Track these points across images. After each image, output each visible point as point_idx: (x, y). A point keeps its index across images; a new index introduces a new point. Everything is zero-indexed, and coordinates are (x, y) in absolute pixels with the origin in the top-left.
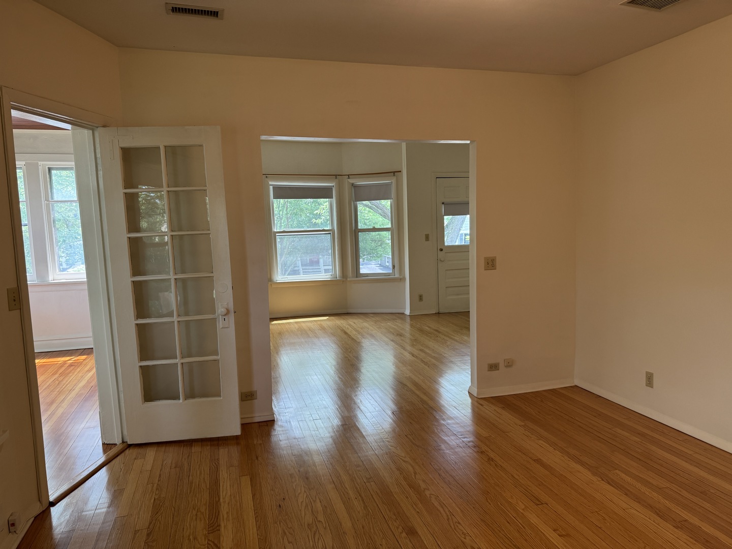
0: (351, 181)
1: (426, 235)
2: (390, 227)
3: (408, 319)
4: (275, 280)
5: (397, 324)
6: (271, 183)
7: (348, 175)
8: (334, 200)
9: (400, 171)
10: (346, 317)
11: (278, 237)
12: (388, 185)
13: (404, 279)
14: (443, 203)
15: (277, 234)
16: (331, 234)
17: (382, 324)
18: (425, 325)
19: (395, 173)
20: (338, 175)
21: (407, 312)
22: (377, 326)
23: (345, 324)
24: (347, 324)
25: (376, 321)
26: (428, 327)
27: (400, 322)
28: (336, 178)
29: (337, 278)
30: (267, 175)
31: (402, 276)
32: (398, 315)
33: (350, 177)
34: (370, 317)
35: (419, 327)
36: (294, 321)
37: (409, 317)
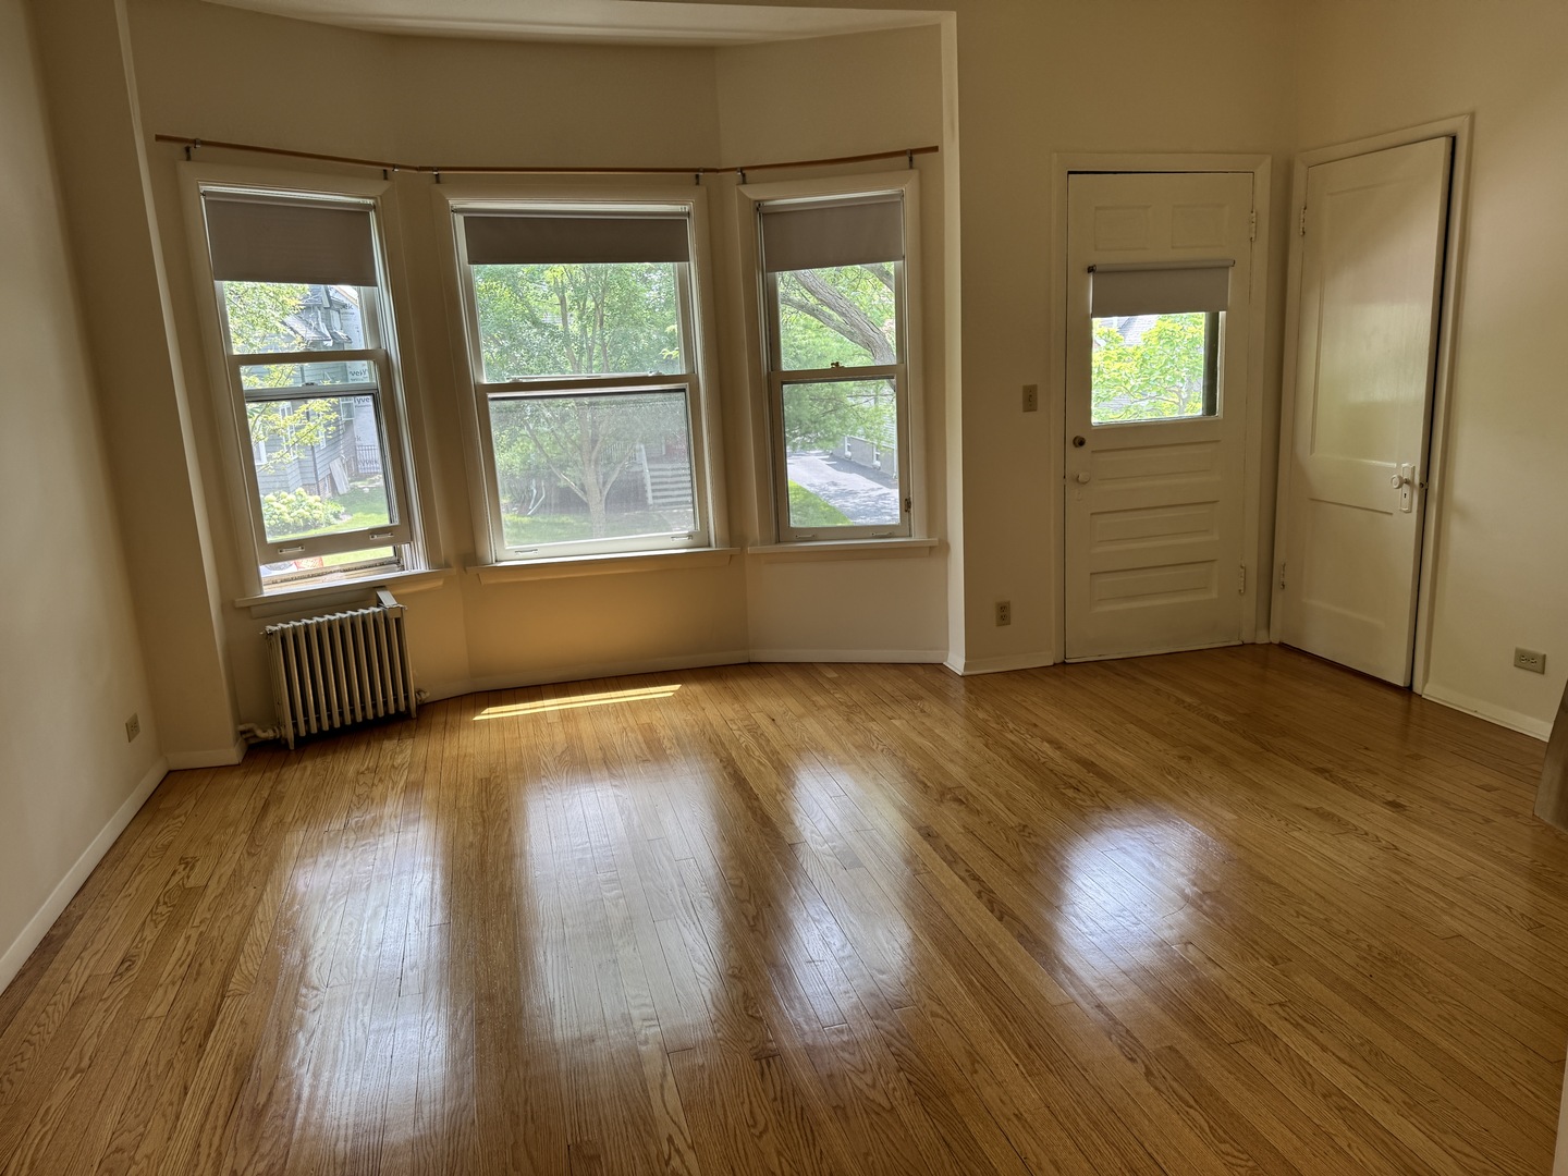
0: (753, 192)
1: (1025, 389)
2: (894, 362)
3: (959, 692)
4: (490, 558)
5: (928, 722)
6: (454, 203)
7: (742, 169)
8: (692, 266)
9: (935, 149)
10: (744, 684)
11: (497, 403)
12: (888, 206)
13: (943, 548)
14: (1091, 270)
15: (490, 395)
16: (683, 390)
17: (873, 726)
18: (1035, 730)
19: (915, 157)
20: (705, 170)
21: (957, 662)
22: (856, 737)
23: (740, 724)
24: (746, 723)
25: (847, 706)
26: (1050, 742)
27: (935, 710)
28: (698, 184)
29: (709, 546)
30: (438, 169)
31: (936, 539)
32: (920, 672)
33: (747, 177)
34: (827, 687)
35: (1013, 743)
36: (557, 708)
37: (962, 681)
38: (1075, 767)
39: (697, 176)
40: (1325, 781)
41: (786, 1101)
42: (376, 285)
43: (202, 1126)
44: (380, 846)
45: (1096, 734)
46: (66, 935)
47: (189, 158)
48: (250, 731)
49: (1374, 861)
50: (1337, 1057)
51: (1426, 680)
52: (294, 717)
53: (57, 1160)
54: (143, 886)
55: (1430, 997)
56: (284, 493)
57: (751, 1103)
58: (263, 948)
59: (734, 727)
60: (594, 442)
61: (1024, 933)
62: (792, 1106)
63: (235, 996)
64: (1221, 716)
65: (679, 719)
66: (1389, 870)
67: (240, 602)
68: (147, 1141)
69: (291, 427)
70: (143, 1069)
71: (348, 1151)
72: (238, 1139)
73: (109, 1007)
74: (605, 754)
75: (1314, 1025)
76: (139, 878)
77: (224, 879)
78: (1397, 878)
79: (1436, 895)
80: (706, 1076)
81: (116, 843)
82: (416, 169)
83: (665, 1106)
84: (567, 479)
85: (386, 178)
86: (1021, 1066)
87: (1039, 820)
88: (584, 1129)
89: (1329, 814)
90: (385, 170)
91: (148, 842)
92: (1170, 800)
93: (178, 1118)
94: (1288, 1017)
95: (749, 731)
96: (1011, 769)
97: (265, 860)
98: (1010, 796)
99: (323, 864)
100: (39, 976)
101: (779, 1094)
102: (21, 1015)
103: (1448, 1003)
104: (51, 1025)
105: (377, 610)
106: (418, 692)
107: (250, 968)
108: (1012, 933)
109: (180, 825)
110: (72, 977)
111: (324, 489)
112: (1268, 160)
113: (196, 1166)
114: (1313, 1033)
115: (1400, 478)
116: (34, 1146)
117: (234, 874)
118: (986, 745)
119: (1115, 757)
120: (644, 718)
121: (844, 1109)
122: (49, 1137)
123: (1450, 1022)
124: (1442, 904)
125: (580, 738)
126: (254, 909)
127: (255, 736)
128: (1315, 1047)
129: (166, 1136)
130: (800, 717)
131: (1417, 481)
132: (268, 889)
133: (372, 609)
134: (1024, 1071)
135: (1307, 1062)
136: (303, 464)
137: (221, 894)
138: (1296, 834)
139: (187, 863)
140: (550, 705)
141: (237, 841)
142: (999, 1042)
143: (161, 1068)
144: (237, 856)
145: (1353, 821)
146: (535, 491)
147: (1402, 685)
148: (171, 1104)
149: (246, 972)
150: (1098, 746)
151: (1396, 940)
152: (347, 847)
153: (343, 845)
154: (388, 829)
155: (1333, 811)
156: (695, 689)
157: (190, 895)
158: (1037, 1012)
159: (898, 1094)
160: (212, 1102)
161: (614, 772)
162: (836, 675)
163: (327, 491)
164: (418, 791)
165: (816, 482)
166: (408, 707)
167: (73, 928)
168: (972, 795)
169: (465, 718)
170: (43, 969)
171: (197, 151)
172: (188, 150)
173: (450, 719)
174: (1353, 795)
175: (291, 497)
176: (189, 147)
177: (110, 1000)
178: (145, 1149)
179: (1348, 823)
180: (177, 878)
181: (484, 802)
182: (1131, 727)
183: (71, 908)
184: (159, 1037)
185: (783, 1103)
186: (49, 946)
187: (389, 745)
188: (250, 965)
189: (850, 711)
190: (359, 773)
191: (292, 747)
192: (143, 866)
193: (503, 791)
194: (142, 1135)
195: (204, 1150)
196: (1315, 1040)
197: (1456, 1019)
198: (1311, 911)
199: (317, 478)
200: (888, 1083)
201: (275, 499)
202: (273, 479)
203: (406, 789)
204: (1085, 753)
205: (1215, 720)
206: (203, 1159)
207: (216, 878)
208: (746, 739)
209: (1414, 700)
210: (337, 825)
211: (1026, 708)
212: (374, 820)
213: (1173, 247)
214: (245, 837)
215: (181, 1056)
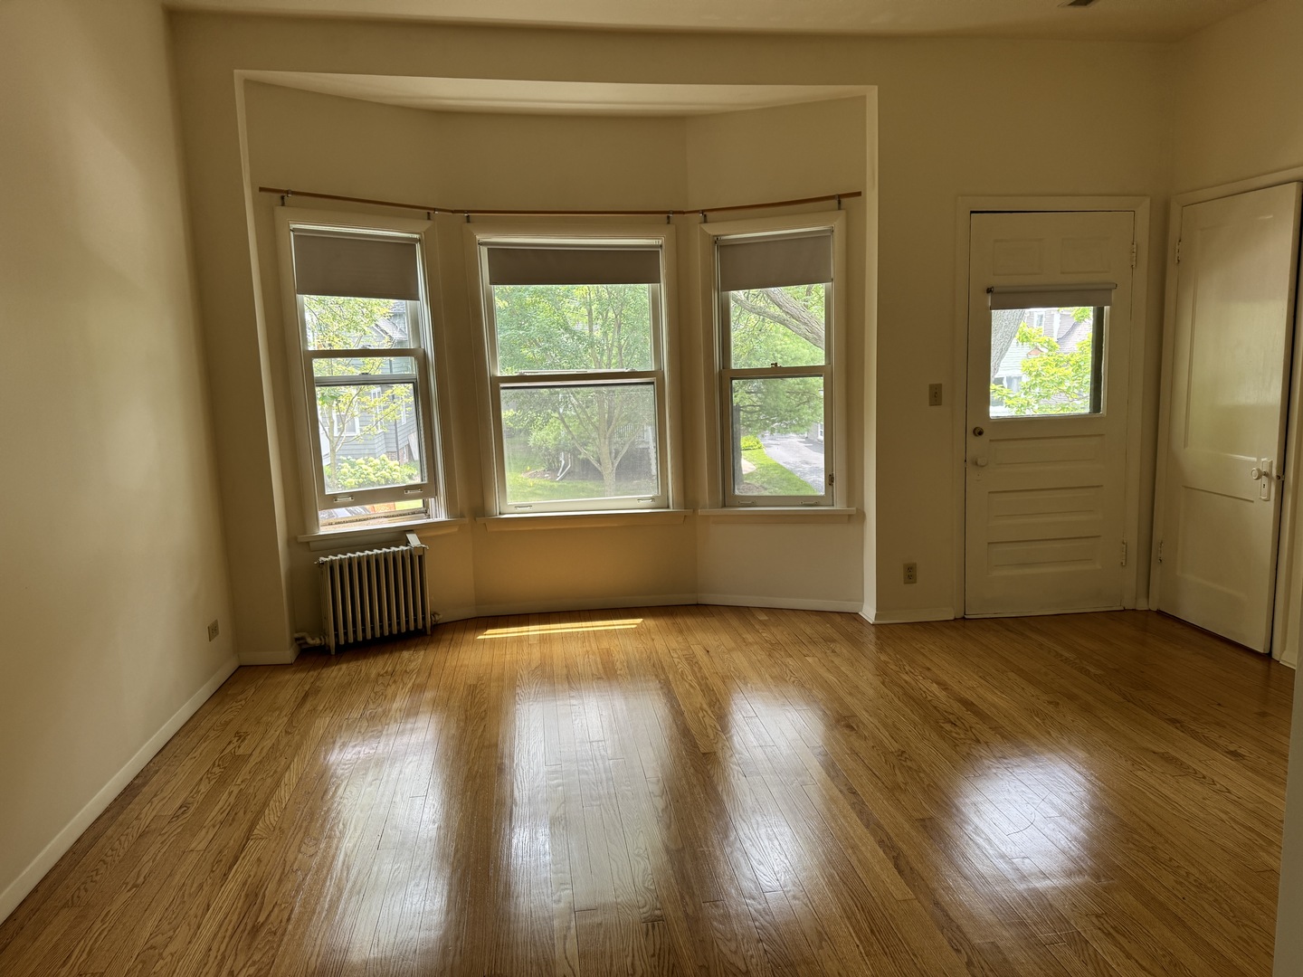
0: (712, 229)
1: (931, 387)
2: (823, 363)
3: (870, 638)
4: (495, 511)
5: (837, 661)
6: (480, 237)
7: (703, 212)
9: (859, 194)
10: (690, 621)
12: (821, 239)
13: (860, 516)
14: (989, 291)
15: (502, 385)
16: (652, 383)
17: (789, 661)
18: (927, 673)
19: (844, 201)
20: (674, 213)
21: (869, 612)
22: (774, 670)
23: (680, 653)
24: (686, 652)
25: (772, 644)
26: (938, 683)
27: (845, 651)
28: (668, 223)
29: (668, 507)
30: (468, 212)
31: (854, 509)
32: (838, 619)
33: (708, 217)
34: (757, 627)
35: (906, 682)
36: (538, 633)
37: (873, 629)
38: (956, 707)
39: (668, 217)
40: (1175, 730)
41: (662, 958)
42: (419, 300)
43: (215, 935)
44: (384, 733)
45: (980, 679)
46: (144, 784)
47: (283, 204)
48: (303, 638)
49: (1207, 802)
50: (1139, 964)
51: (1283, 649)
52: (336, 629)
53: (108, 950)
54: (205, 751)
55: (1234, 920)
56: (371, 458)
57: (633, 956)
58: (284, 804)
59: (675, 656)
60: (609, 422)
61: (885, 839)
62: (666, 962)
63: (256, 839)
64: (1093, 670)
65: (632, 647)
66: (1219, 810)
67: (302, 538)
68: (173, 943)
69: (380, 407)
70: (181, 889)
71: (318, 963)
72: (239, 947)
73: (165, 840)
74: (569, 671)
75: (1124, 936)
76: (204, 745)
77: (265, 751)
78: (1224, 816)
79: (1259, 835)
80: (602, 932)
81: (192, 718)
82: (452, 212)
83: (565, 952)
84: (587, 453)
85: (429, 219)
86: (861, 947)
87: (917, 748)
88: (499, 964)
89: (1174, 758)
90: (429, 212)
91: (215, 718)
92: (1033, 737)
93: (199, 928)
94: (1102, 927)
95: (687, 659)
96: (900, 704)
97: (297, 738)
98: (895, 726)
99: (339, 744)
100: (119, 814)
101: (657, 951)
102: (102, 841)
103: (1250, 927)
104: (122, 851)
105: (405, 548)
106: (433, 614)
107: (272, 819)
108: (875, 838)
109: (240, 707)
110: (142, 816)
111: (403, 456)
112: (1148, 201)
113: (206, 964)
114: (1121, 942)
115: (1259, 470)
116: (94, 939)
117: (272, 747)
118: (883, 683)
119: (994, 699)
120: (605, 645)
121: (708, 969)
122: (105, 933)
123: (1248, 943)
124: (1261, 842)
125: (552, 658)
126: (282, 775)
127: (306, 643)
128: (1121, 954)
129: (188, 940)
130: (730, 651)
131: (1274, 473)
132: (296, 760)
133: (402, 548)
134: (863, 951)
135: (1110, 966)
136: (387, 436)
137: (261, 762)
138: (1139, 773)
139: (240, 737)
140: (534, 630)
141: (280, 721)
142: (846, 926)
143: (193, 890)
144: (278, 733)
145: (1194, 766)
146: (563, 462)
147: (1262, 651)
148: (196, 917)
149: (268, 822)
150: (979, 689)
151: (1213, 869)
152: (359, 732)
153: (357, 730)
154: (393, 721)
155: (1177, 756)
156: (651, 623)
157: (238, 760)
158: (883, 904)
159: (754, 961)
160: (225, 918)
161: (573, 685)
162: (766, 618)
163: (405, 458)
164: (421, 691)
165: (792, 460)
166: (424, 626)
167: (150, 779)
168: (863, 724)
169: (469, 636)
170: (123, 808)
171: (290, 199)
172: (283, 198)
173: (456, 636)
174: (1199, 744)
175: (377, 461)
176: (283, 196)
177: (167, 835)
178: (171, 948)
179: (1189, 767)
180: (231, 746)
181: (469, 703)
182: (1012, 675)
183: (151, 764)
184: (196, 865)
185: (659, 958)
186: (130, 792)
187: (406, 654)
188: (272, 816)
189: (772, 648)
190: (379, 675)
191: (333, 652)
192: (208, 736)
193: (485, 695)
194: (171, 938)
195: (213, 953)
196: (1122, 948)
197: (1254, 942)
198: (1141, 839)
199: (397, 447)
200: (748, 951)
201: (364, 462)
202: (362, 447)
203: (411, 690)
204: (969, 695)
205: (1087, 673)
206: (211, 959)
207: (258, 750)
208: (683, 666)
209: (1273, 665)
210: (355, 715)
211: (924, 655)
212: (384, 712)
213: (1062, 273)
214: (286, 719)
215: (210, 881)
